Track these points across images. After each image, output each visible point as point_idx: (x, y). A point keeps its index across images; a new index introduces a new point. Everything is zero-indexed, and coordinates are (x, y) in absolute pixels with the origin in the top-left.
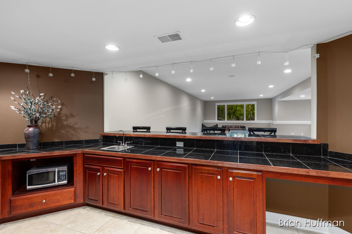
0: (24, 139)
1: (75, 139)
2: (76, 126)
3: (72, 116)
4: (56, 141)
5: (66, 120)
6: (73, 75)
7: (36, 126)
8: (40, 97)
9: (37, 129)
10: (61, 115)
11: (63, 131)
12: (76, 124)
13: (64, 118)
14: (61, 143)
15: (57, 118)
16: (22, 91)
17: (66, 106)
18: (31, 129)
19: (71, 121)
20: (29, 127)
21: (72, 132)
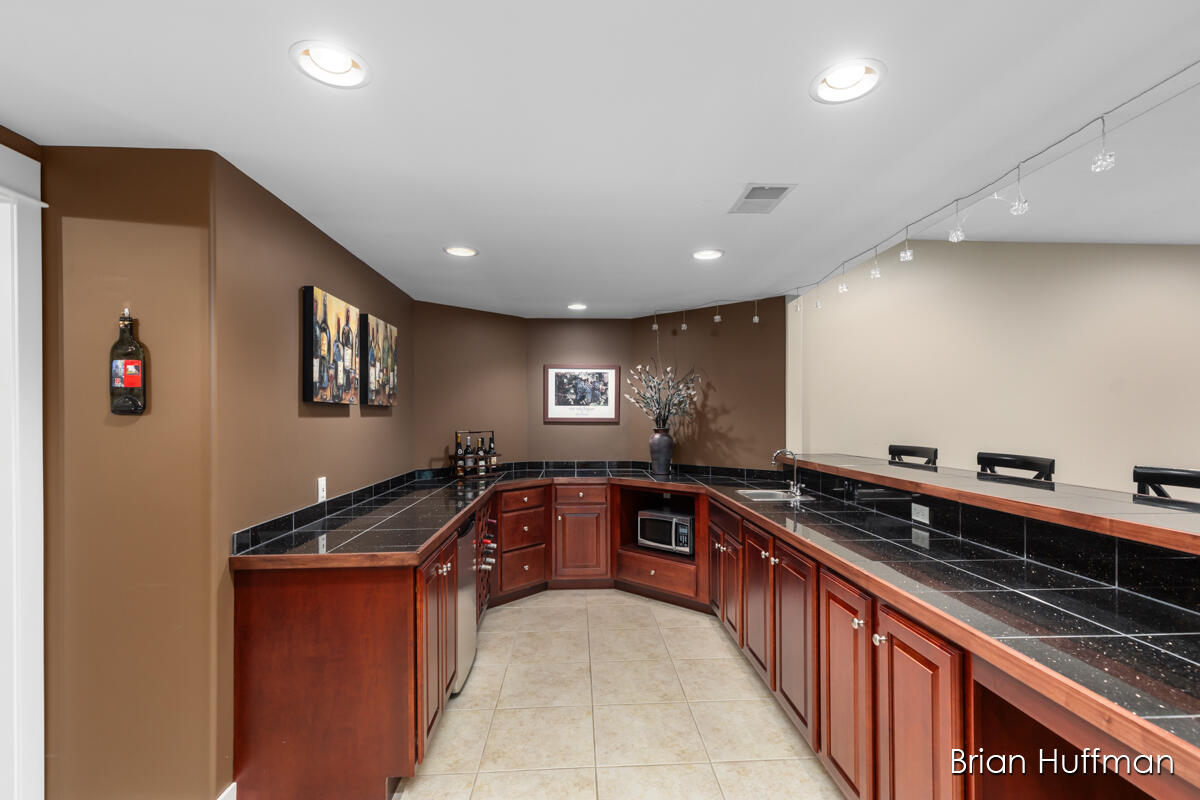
0: (649, 453)
1: (729, 464)
2: (731, 435)
3: (725, 411)
4: (699, 464)
5: (714, 420)
6: (717, 318)
7: (666, 432)
8: (666, 373)
9: (666, 438)
10: (707, 409)
11: (709, 444)
12: (731, 429)
13: (710, 416)
14: (705, 470)
15: (700, 416)
16: (639, 367)
17: (715, 390)
18: (657, 436)
19: (722, 424)
20: (656, 431)
21: (725, 448)
